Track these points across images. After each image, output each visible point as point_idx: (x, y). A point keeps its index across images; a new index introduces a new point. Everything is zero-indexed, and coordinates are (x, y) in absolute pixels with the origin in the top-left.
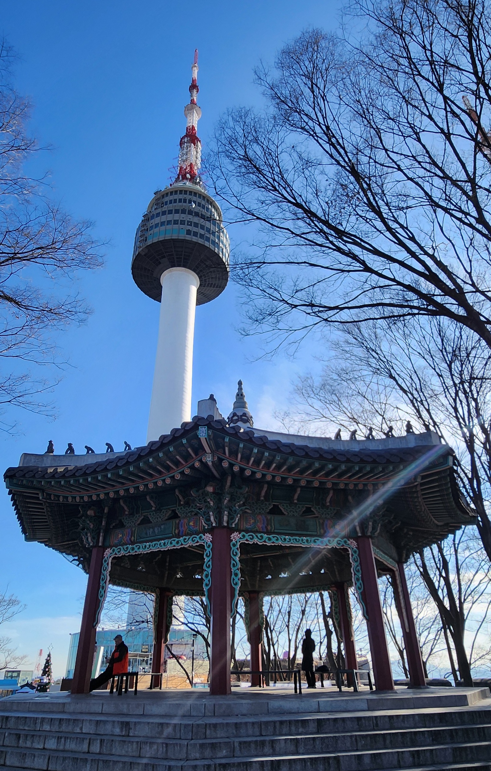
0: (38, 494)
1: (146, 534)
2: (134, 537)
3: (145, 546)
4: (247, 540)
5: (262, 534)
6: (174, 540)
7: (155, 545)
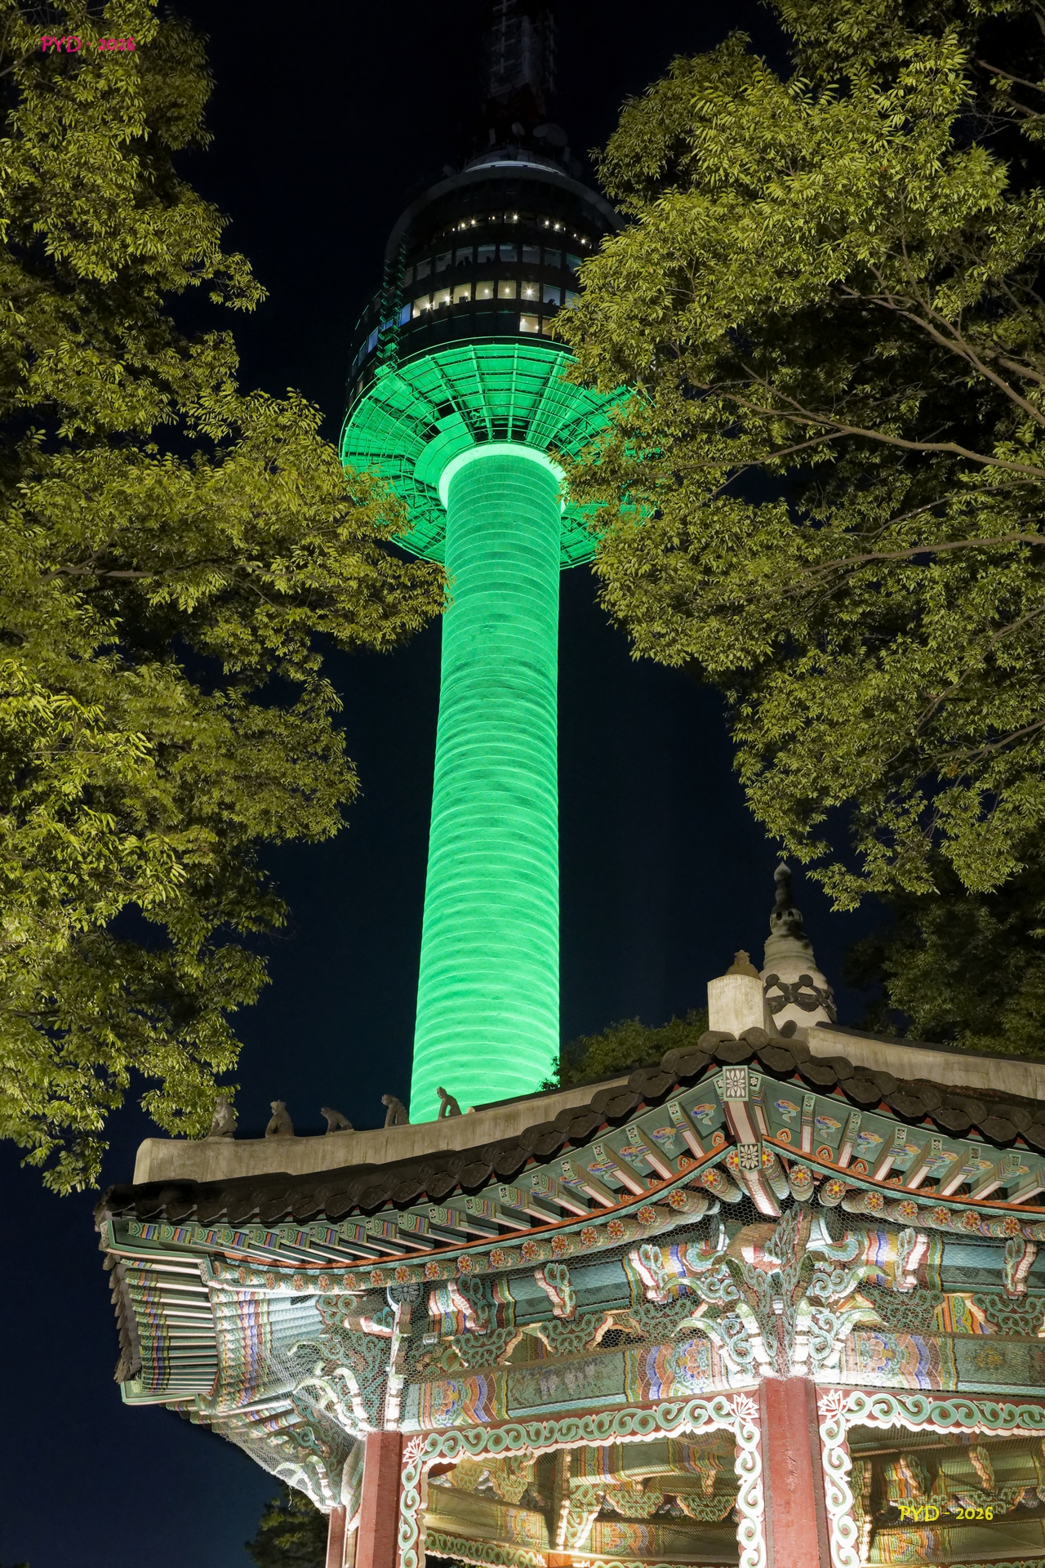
0: (195, 1266)
1: (539, 1391)
3: (538, 1433)
4: (871, 1416)
5: (918, 1397)
7: (569, 1429)
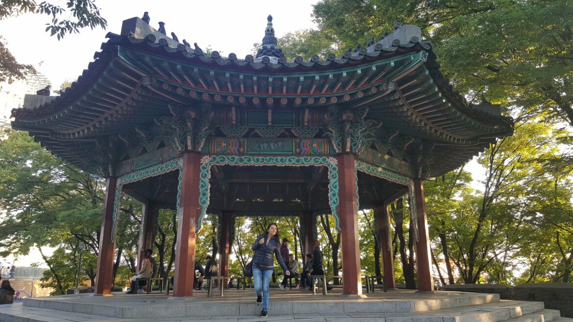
1: (260, 147)
2: (244, 148)
3: (258, 160)
6: (294, 159)
